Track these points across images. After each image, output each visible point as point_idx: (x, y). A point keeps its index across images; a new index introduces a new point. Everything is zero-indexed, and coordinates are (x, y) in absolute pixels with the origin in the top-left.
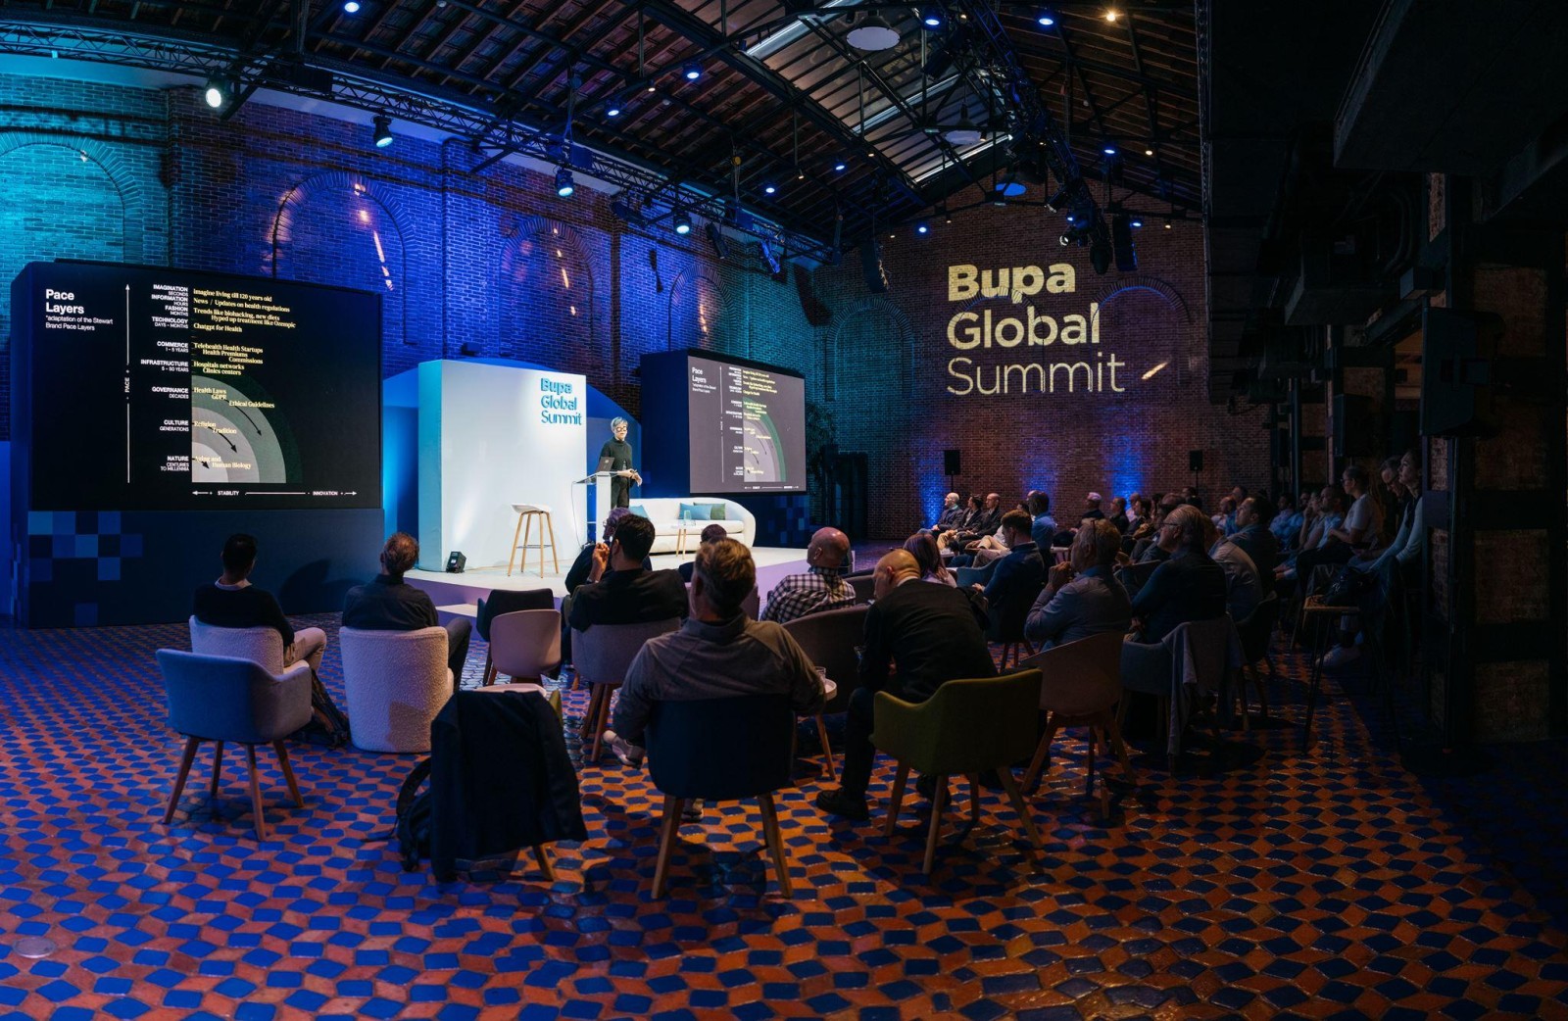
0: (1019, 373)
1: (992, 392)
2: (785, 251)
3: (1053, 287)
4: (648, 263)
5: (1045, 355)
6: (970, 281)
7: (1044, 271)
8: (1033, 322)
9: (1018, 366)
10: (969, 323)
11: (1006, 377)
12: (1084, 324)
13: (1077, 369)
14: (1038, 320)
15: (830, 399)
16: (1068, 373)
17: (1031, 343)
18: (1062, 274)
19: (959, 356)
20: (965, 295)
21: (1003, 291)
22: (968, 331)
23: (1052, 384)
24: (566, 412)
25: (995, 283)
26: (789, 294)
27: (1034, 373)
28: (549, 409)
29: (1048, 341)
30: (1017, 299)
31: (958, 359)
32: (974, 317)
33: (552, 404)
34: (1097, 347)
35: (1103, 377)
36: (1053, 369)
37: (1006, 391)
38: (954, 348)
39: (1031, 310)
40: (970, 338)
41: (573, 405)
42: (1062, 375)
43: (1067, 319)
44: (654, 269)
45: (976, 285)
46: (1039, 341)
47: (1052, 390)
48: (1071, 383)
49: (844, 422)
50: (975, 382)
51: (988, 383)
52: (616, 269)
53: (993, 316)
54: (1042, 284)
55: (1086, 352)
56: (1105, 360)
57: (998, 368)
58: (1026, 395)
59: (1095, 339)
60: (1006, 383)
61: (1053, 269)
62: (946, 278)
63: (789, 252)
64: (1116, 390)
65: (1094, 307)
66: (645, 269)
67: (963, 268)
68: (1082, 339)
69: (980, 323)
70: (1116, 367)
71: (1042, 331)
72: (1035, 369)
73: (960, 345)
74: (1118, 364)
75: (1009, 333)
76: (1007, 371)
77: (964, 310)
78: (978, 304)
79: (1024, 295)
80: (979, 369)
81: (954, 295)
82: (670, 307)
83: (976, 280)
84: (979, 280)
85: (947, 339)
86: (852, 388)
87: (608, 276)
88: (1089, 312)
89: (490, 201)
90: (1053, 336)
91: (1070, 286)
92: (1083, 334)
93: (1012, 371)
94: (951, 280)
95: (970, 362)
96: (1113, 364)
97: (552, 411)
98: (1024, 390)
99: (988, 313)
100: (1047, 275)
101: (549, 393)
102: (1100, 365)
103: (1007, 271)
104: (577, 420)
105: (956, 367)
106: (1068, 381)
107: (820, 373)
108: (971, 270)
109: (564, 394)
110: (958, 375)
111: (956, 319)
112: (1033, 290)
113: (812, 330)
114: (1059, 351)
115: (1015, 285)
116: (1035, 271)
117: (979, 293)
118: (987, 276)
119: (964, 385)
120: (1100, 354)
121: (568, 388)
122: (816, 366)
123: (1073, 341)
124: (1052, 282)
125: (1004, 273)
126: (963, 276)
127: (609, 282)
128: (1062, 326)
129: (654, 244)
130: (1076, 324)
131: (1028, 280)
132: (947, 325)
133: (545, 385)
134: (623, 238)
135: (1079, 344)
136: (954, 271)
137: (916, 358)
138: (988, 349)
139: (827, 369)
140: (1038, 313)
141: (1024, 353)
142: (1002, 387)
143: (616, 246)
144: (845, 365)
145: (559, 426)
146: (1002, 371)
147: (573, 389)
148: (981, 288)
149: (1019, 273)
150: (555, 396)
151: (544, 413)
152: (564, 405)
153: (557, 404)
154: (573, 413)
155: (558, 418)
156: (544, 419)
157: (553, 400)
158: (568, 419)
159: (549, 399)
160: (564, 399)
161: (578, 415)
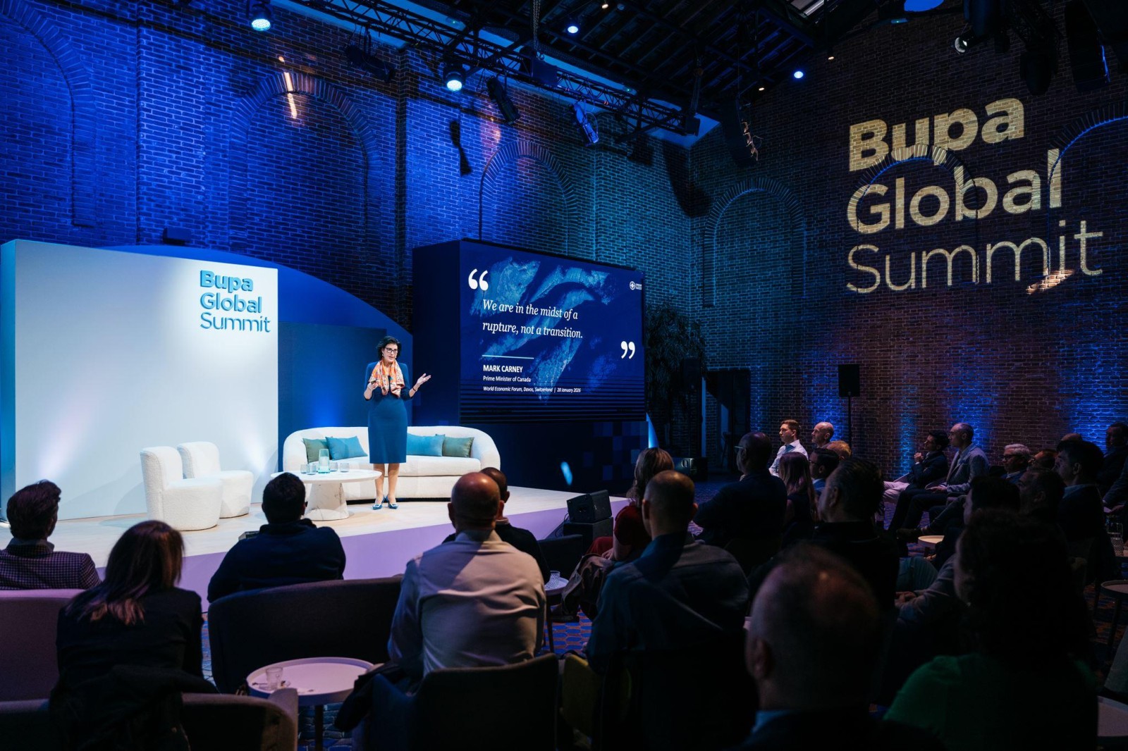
0: (942, 259)
1: (905, 287)
2: (639, 124)
3: (991, 135)
4: (448, 137)
5: (977, 233)
6: (877, 143)
7: (977, 114)
8: (961, 189)
9: (941, 251)
10: (875, 199)
11: (924, 266)
12: (1037, 182)
13: (1026, 248)
14: (970, 184)
15: (708, 305)
16: (1013, 254)
17: (959, 218)
18: (1004, 114)
19: (863, 243)
20: (871, 162)
21: (920, 150)
22: (874, 209)
23: (989, 271)
24: (244, 315)
25: (910, 141)
26: (657, 176)
27: (963, 259)
28: (213, 311)
29: (983, 213)
30: (939, 158)
31: (861, 247)
32: (881, 189)
33: (217, 304)
34: (1058, 213)
35: (1067, 256)
36: (990, 251)
37: (924, 285)
38: (857, 233)
39: (959, 172)
40: (877, 218)
41: (256, 306)
42: (1004, 257)
43: (1011, 179)
44: (457, 143)
45: (885, 146)
46: (971, 214)
47: (989, 280)
48: (1018, 269)
49: (724, 332)
50: (882, 276)
51: (900, 275)
52: (402, 144)
53: (907, 186)
54: (974, 133)
55: (1041, 222)
56: (1072, 229)
57: (913, 255)
58: (952, 288)
59: (1055, 201)
60: (924, 274)
61: (991, 109)
62: (846, 142)
63: (644, 125)
64: (1089, 273)
65: (1053, 156)
66: (442, 145)
67: (867, 126)
68: (1035, 203)
69: (890, 198)
70: (1088, 240)
71: (975, 199)
72: (965, 253)
73: (864, 229)
74: (1091, 235)
75: (929, 206)
76: (925, 258)
77: (868, 182)
78: (887, 172)
79: (949, 152)
80: (888, 258)
81: (857, 163)
82: (481, 193)
83: (884, 140)
84: (888, 139)
85: (847, 222)
86: (734, 291)
87: (392, 153)
88: (1046, 163)
89: (209, 44)
90: (991, 205)
91: (1016, 130)
92: (1036, 197)
93: (932, 258)
94: (853, 144)
95: (876, 250)
96: (1083, 236)
97: (218, 314)
98: (950, 283)
99: (900, 182)
100: (983, 119)
101: (213, 290)
102: (1062, 238)
103: (926, 121)
104: (262, 325)
105: (858, 258)
106: (1014, 265)
107: (698, 274)
108: (878, 126)
109: (240, 292)
110: (861, 268)
111: (858, 195)
112: (961, 144)
113: (688, 222)
114: (1001, 225)
115: (937, 140)
116: (966, 117)
117: (889, 158)
118: (899, 132)
119: (867, 280)
120: (1062, 223)
121: (247, 285)
122: (693, 265)
123: (1021, 209)
124: (991, 126)
125: (922, 126)
126: (868, 136)
127: (392, 160)
128: (1003, 188)
129: (455, 113)
130: (1026, 183)
131: (956, 130)
132: (847, 204)
133: (206, 279)
134: (410, 104)
135: (1030, 211)
136: (855, 131)
137: (808, 250)
138: (900, 230)
139: (706, 268)
140: (969, 175)
141: (950, 232)
142: (918, 280)
143: (401, 115)
144: (726, 263)
145: (231, 334)
146: (919, 259)
147: (255, 286)
148: (891, 149)
149: (943, 123)
150: (224, 294)
151: (206, 316)
152: (240, 306)
153: (227, 305)
154: (256, 316)
155: (229, 323)
156: (207, 324)
157: (221, 299)
158: (247, 324)
159: (214, 298)
160: (240, 298)
161: (263, 319)
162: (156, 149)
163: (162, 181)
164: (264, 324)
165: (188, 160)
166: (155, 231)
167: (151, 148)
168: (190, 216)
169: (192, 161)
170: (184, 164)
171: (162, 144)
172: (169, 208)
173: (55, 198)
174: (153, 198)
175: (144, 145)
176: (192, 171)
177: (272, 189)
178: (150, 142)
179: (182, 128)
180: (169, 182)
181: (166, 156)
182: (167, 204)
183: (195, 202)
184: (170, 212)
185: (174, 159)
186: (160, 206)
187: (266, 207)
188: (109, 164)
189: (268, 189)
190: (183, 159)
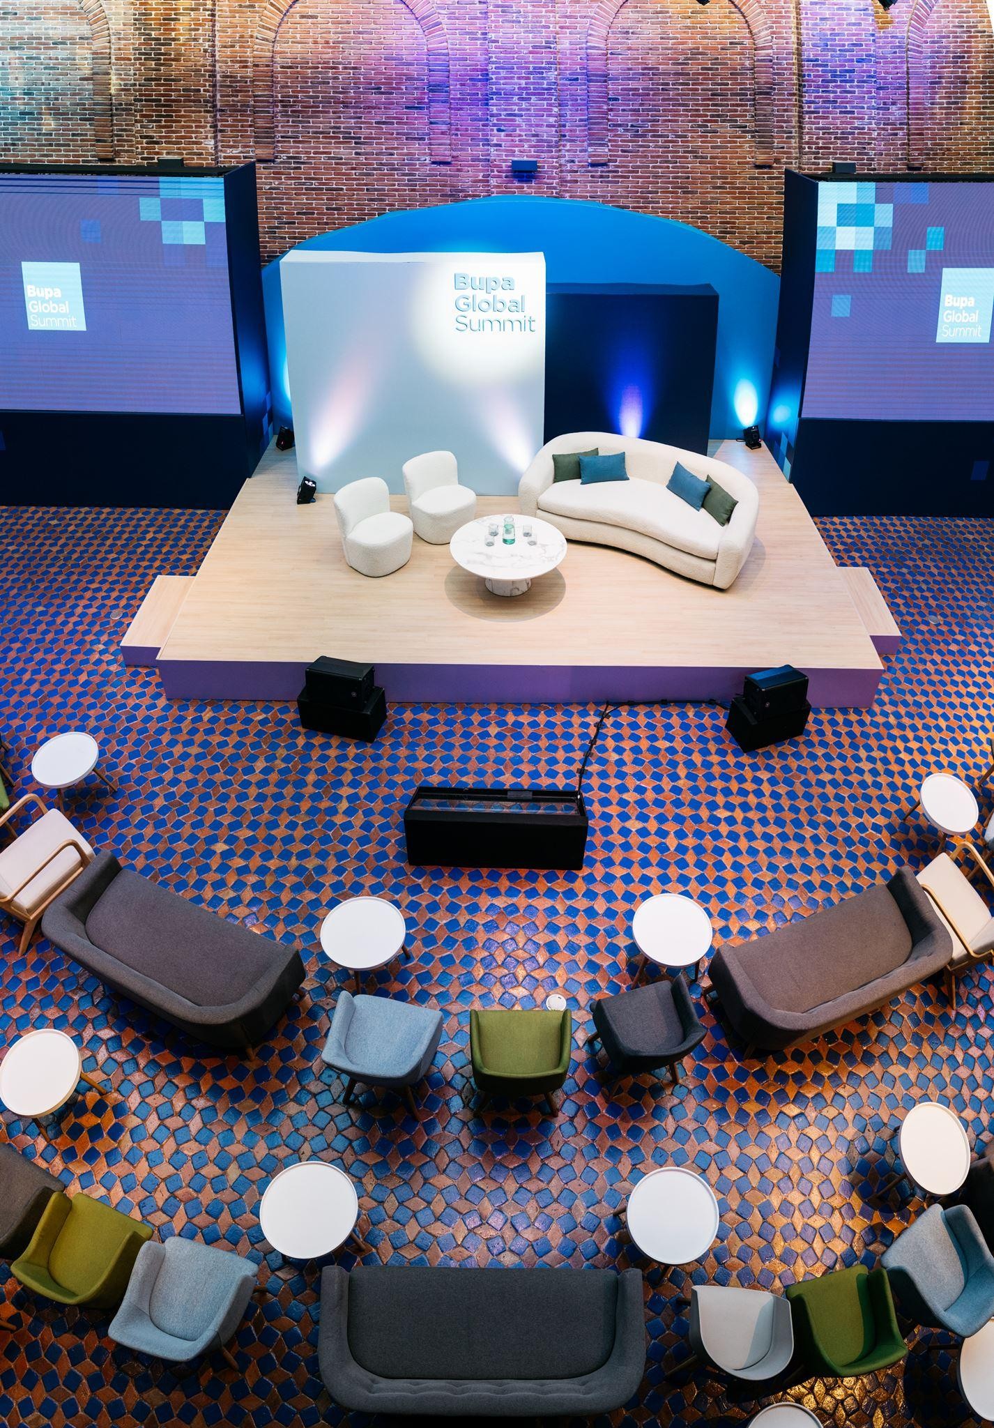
24: (506, 315)
28: (470, 313)
33: (473, 306)
41: (517, 306)
97: (474, 316)
101: (469, 292)
104: (523, 325)
109: (498, 291)
121: (506, 283)
133: (462, 282)
145: (489, 336)
147: (518, 284)
150: (481, 295)
151: (461, 319)
152: (500, 306)
153: (484, 306)
154: (519, 316)
155: (488, 325)
156: (461, 327)
157: (478, 301)
158: (508, 325)
159: (471, 300)
160: (498, 298)
161: (527, 318)
162: (505, 78)
163: (511, 110)
164: (528, 323)
165: (538, 83)
166: (505, 161)
167: (501, 78)
168: (542, 141)
169: (543, 84)
170: (534, 89)
171: (511, 73)
172: (520, 135)
173: (415, 139)
174: (503, 128)
175: (493, 77)
176: (543, 94)
177: (639, 95)
178: (499, 73)
179: (530, 53)
180: (519, 110)
181: (515, 84)
182: (518, 132)
183: (547, 126)
184: (520, 141)
185: (524, 86)
186: (510, 135)
187: (632, 115)
188: (463, 99)
189: (633, 95)
190: (533, 83)
